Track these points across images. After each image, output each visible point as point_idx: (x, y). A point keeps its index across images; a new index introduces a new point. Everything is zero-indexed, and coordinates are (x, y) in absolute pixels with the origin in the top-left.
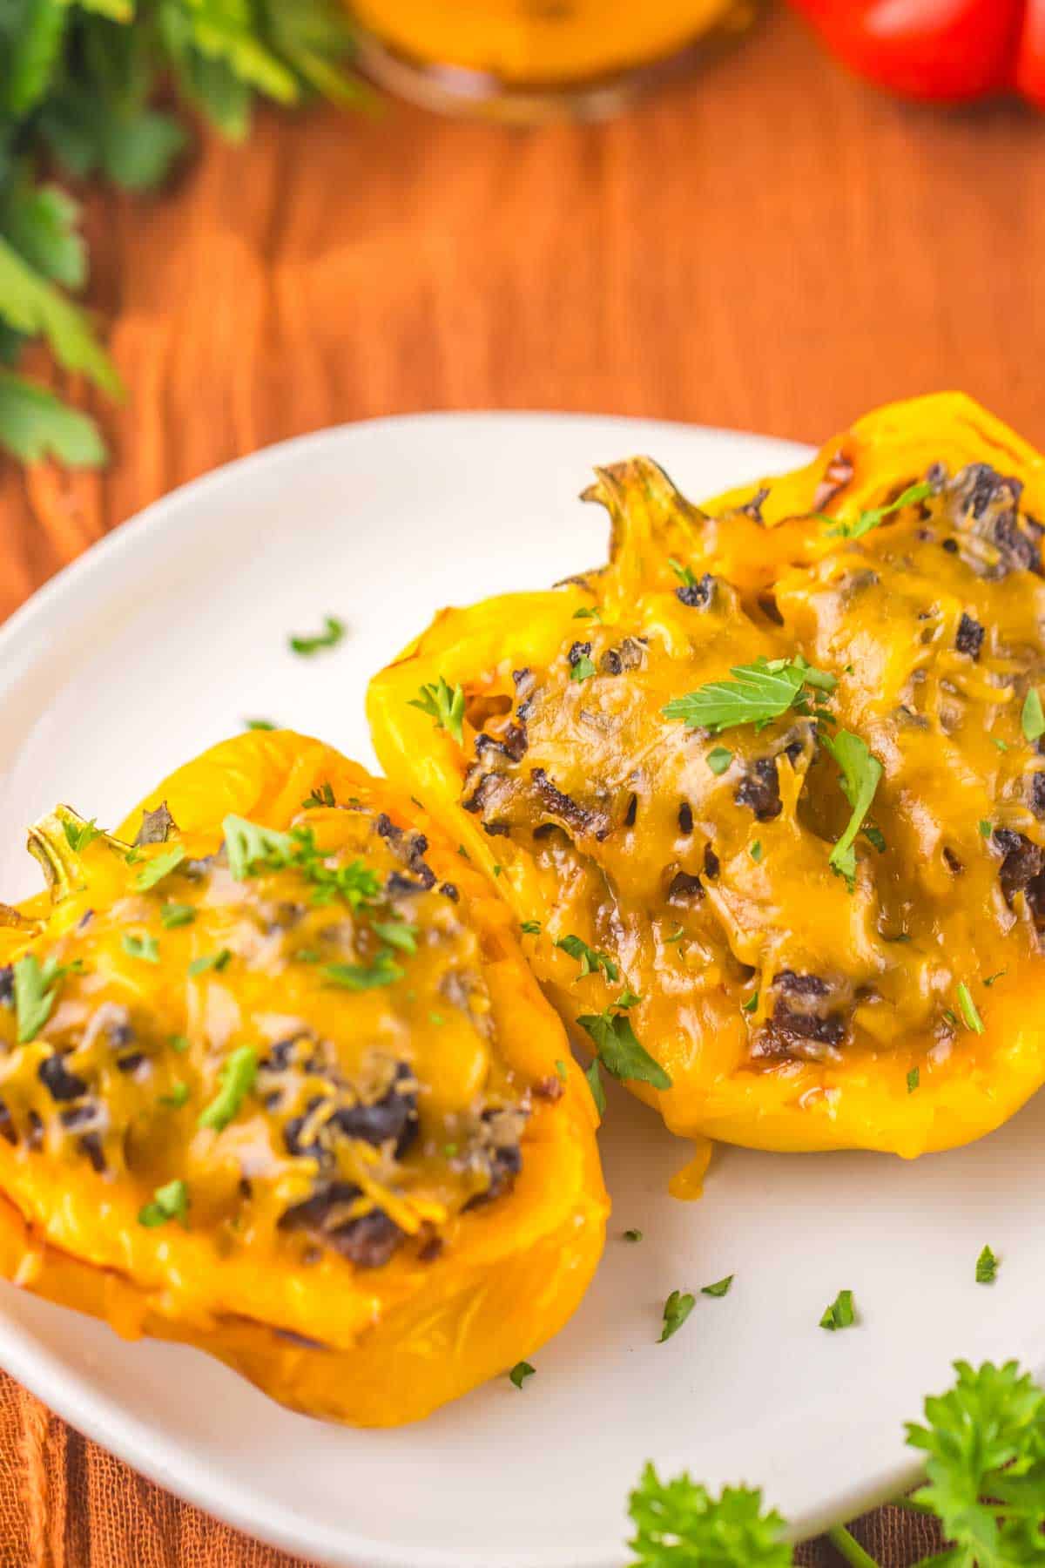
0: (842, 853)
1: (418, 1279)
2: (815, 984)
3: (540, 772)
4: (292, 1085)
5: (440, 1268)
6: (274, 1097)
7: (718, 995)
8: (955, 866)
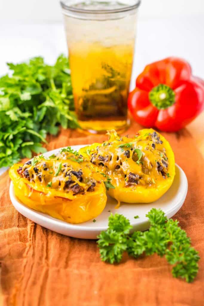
0: (138, 162)
1: (81, 195)
2: (134, 175)
3: (100, 156)
4: (66, 168)
5: (84, 196)
6: (64, 170)
7: (122, 179)
8: (152, 165)
